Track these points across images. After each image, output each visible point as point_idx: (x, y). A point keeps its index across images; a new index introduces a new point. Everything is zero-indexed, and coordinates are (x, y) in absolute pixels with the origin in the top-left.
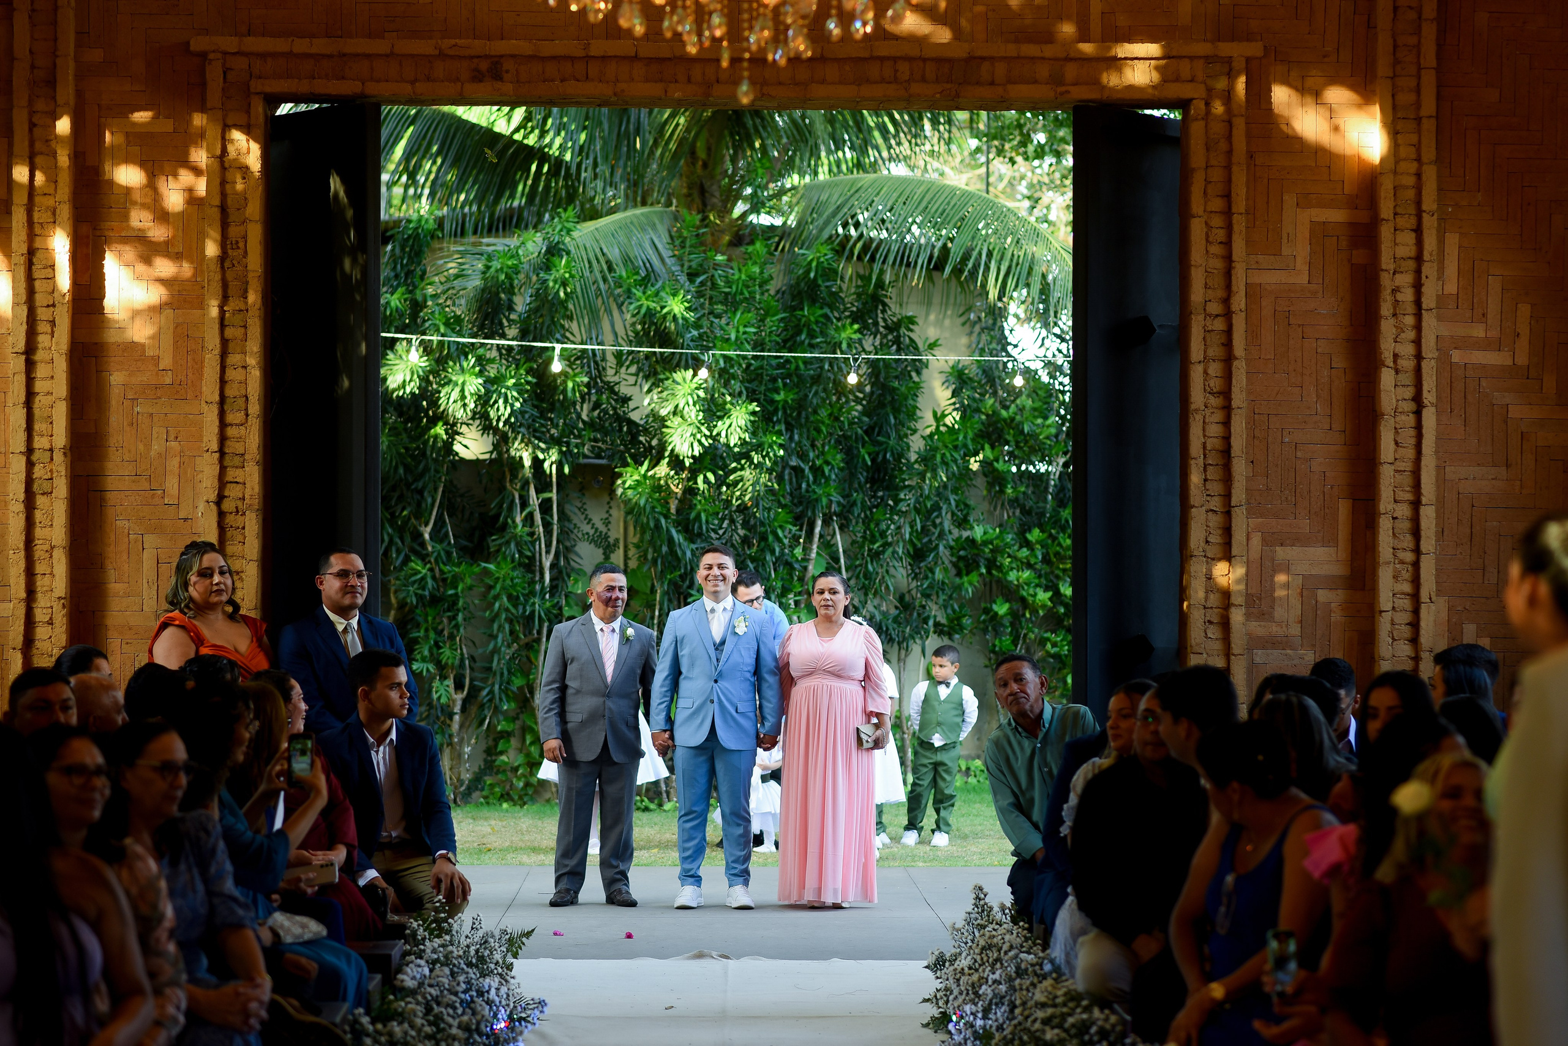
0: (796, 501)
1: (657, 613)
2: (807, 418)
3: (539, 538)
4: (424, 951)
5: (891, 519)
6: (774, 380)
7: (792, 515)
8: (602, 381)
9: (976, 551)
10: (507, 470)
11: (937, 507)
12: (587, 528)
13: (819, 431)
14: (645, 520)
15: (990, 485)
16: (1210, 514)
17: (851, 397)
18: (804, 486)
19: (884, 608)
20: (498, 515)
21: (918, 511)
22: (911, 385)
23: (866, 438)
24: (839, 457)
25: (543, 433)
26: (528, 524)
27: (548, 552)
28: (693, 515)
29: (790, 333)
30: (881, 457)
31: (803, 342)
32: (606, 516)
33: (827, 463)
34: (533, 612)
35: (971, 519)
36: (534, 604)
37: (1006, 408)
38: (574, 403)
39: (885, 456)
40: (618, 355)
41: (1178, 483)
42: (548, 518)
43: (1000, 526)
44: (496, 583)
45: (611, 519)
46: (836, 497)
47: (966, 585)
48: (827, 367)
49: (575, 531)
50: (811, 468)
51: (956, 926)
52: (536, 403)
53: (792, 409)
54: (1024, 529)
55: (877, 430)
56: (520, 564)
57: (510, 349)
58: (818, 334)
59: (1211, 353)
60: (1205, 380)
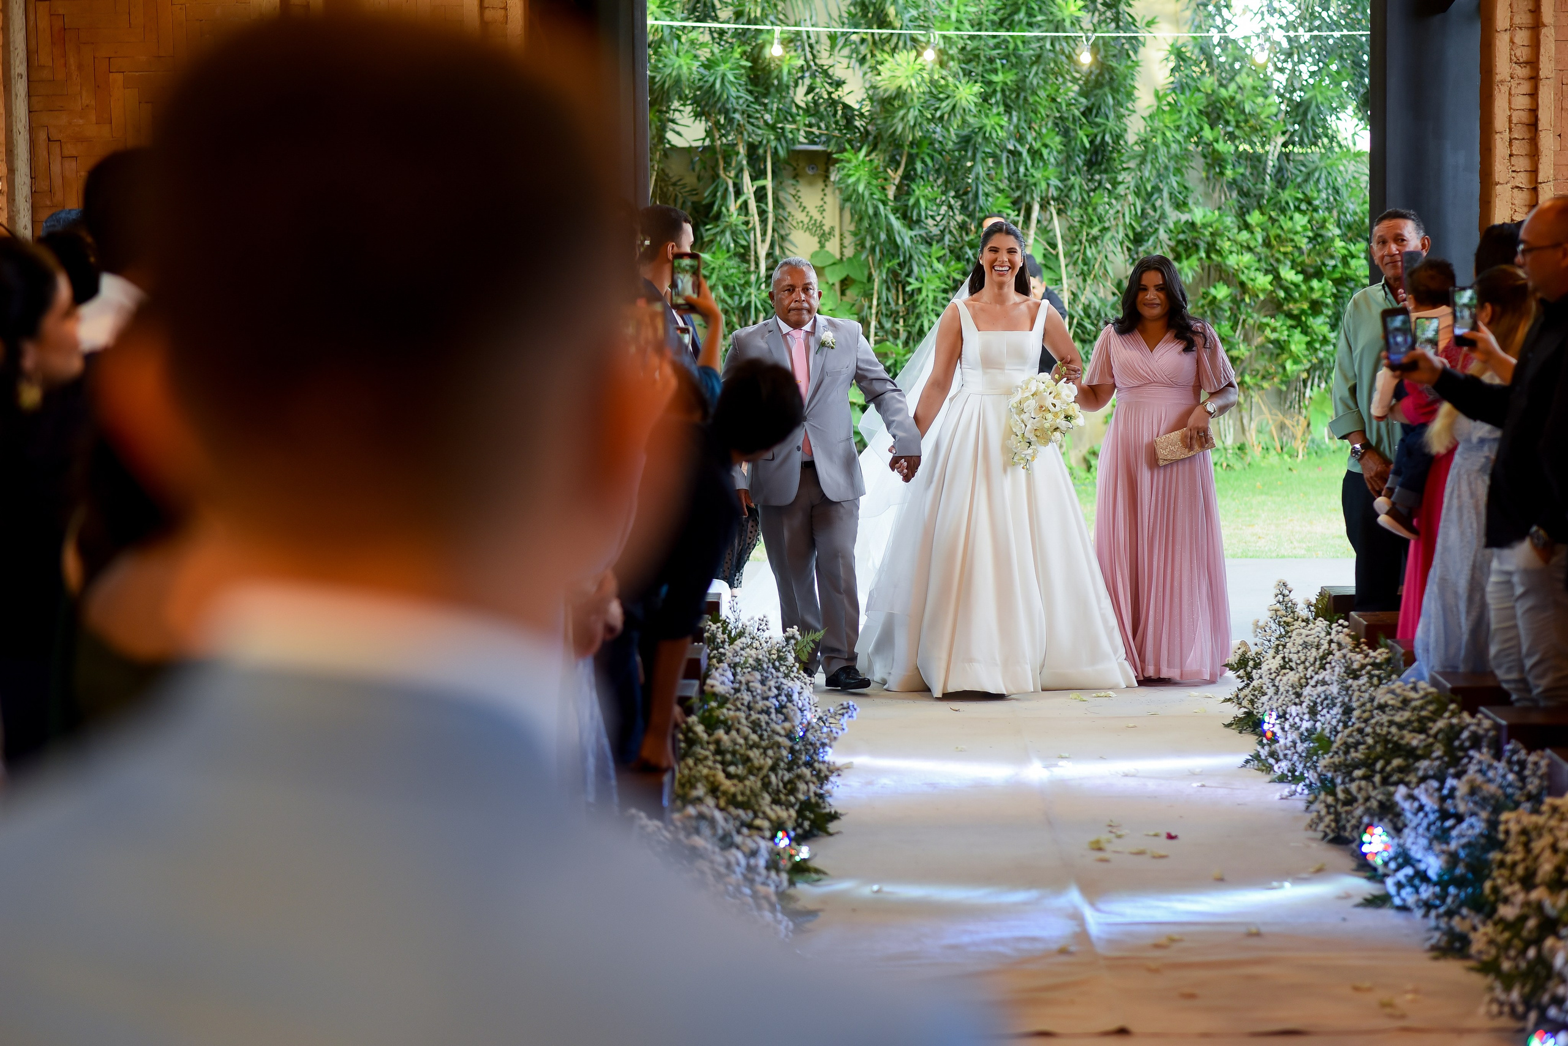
0: (1013, 185)
1: (875, 302)
2: (1026, 99)
3: (754, 229)
4: (724, 654)
5: (1110, 204)
6: (991, 60)
7: (1009, 200)
8: (816, 64)
9: (1195, 234)
10: (720, 157)
11: (1157, 189)
12: (800, 216)
13: (1035, 112)
14: (863, 208)
15: (1210, 166)
16: (1516, 190)
17: (1068, 77)
18: (1022, 170)
19: (1101, 294)
20: (712, 204)
21: (1137, 194)
22: (1130, 63)
23: (1084, 120)
24: (1058, 139)
25: (757, 118)
26: (743, 212)
27: (763, 241)
28: (912, 201)
29: (1008, 11)
30: (1099, 138)
31: (1021, 21)
32: (821, 203)
33: (1046, 146)
34: (749, 303)
35: (1190, 201)
36: (750, 294)
37: (1225, 87)
38: (788, 87)
39: (1103, 138)
40: (832, 37)
41: (1478, 158)
42: (763, 206)
43: (1219, 209)
44: (712, 273)
45: (825, 207)
46: (1055, 182)
47: (1186, 270)
48: (1048, 46)
49: (790, 219)
50: (1029, 151)
51: (1261, 623)
52: (750, 88)
53: (1012, 91)
54: (1242, 213)
55: (1094, 111)
56: (735, 254)
57: (722, 32)
58: (1036, 13)
59: (1517, 20)
60: (1511, 49)
